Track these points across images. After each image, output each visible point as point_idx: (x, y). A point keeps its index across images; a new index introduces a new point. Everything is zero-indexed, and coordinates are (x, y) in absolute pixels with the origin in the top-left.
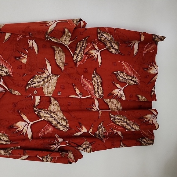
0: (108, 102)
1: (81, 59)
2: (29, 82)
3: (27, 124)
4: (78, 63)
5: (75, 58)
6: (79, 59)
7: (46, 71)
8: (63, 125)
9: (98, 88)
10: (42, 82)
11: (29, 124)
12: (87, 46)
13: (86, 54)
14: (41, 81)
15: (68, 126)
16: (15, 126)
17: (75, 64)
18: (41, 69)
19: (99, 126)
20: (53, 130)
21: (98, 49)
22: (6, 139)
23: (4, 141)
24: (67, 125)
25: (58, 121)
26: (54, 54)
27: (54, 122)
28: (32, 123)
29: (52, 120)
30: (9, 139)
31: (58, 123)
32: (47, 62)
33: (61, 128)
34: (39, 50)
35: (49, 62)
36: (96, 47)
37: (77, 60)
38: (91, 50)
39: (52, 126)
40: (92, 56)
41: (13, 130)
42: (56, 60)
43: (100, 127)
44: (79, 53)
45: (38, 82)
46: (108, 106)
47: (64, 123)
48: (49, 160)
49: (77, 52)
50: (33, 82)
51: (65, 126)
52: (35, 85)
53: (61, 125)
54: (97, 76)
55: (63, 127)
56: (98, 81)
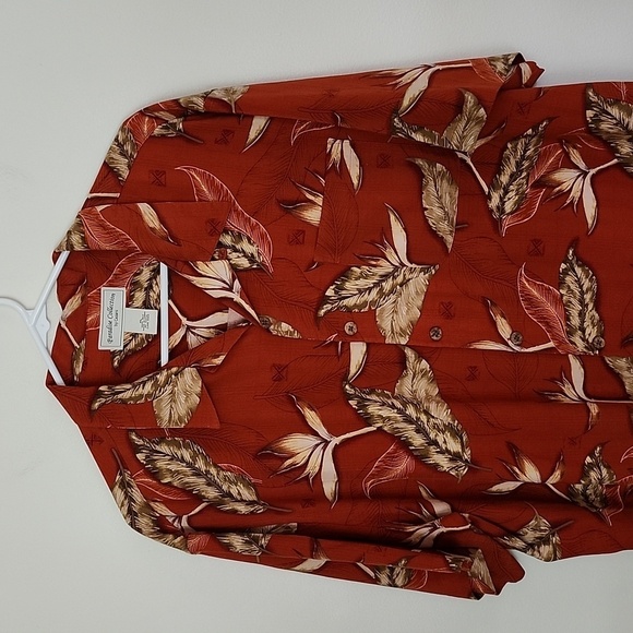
0: (621, 368)
1: (518, 204)
2: (330, 292)
3: (322, 445)
4: (507, 223)
5: (494, 202)
6: (508, 207)
7: (389, 253)
8: (448, 451)
9: (582, 315)
10: (375, 292)
11: (327, 443)
12: (542, 157)
13: (538, 185)
14: (370, 289)
15: (466, 456)
16: (282, 450)
17: (497, 224)
18: (373, 243)
19: (588, 460)
20: (412, 468)
21: (582, 165)
22: (248, 495)
23: (242, 501)
24: (463, 451)
25: (432, 436)
26: (420, 188)
27: (418, 441)
28: (336, 441)
29: (409, 432)
30: (257, 495)
31: (429, 444)
32: (392, 217)
33: (443, 462)
34: (363, 176)
35: (401, 218)
36: (576, 158)
37: (501, 209)
38: (555, 168)
39: (410, 453)
40: (560, 191)
41: (272, 463)
42: (426, 209)
43: (591, 466)
44: (510, 184)
45: (361, 292)
46: (623, 385)
47: (454, 446)
48: (399, 581)
49: (504, 179)
50: (344, 292)
51: (455, 457)
52: (350, 302)
53: (442, 452)
54: (579, 270)
55: (451, 460)
56: (581, 287)
